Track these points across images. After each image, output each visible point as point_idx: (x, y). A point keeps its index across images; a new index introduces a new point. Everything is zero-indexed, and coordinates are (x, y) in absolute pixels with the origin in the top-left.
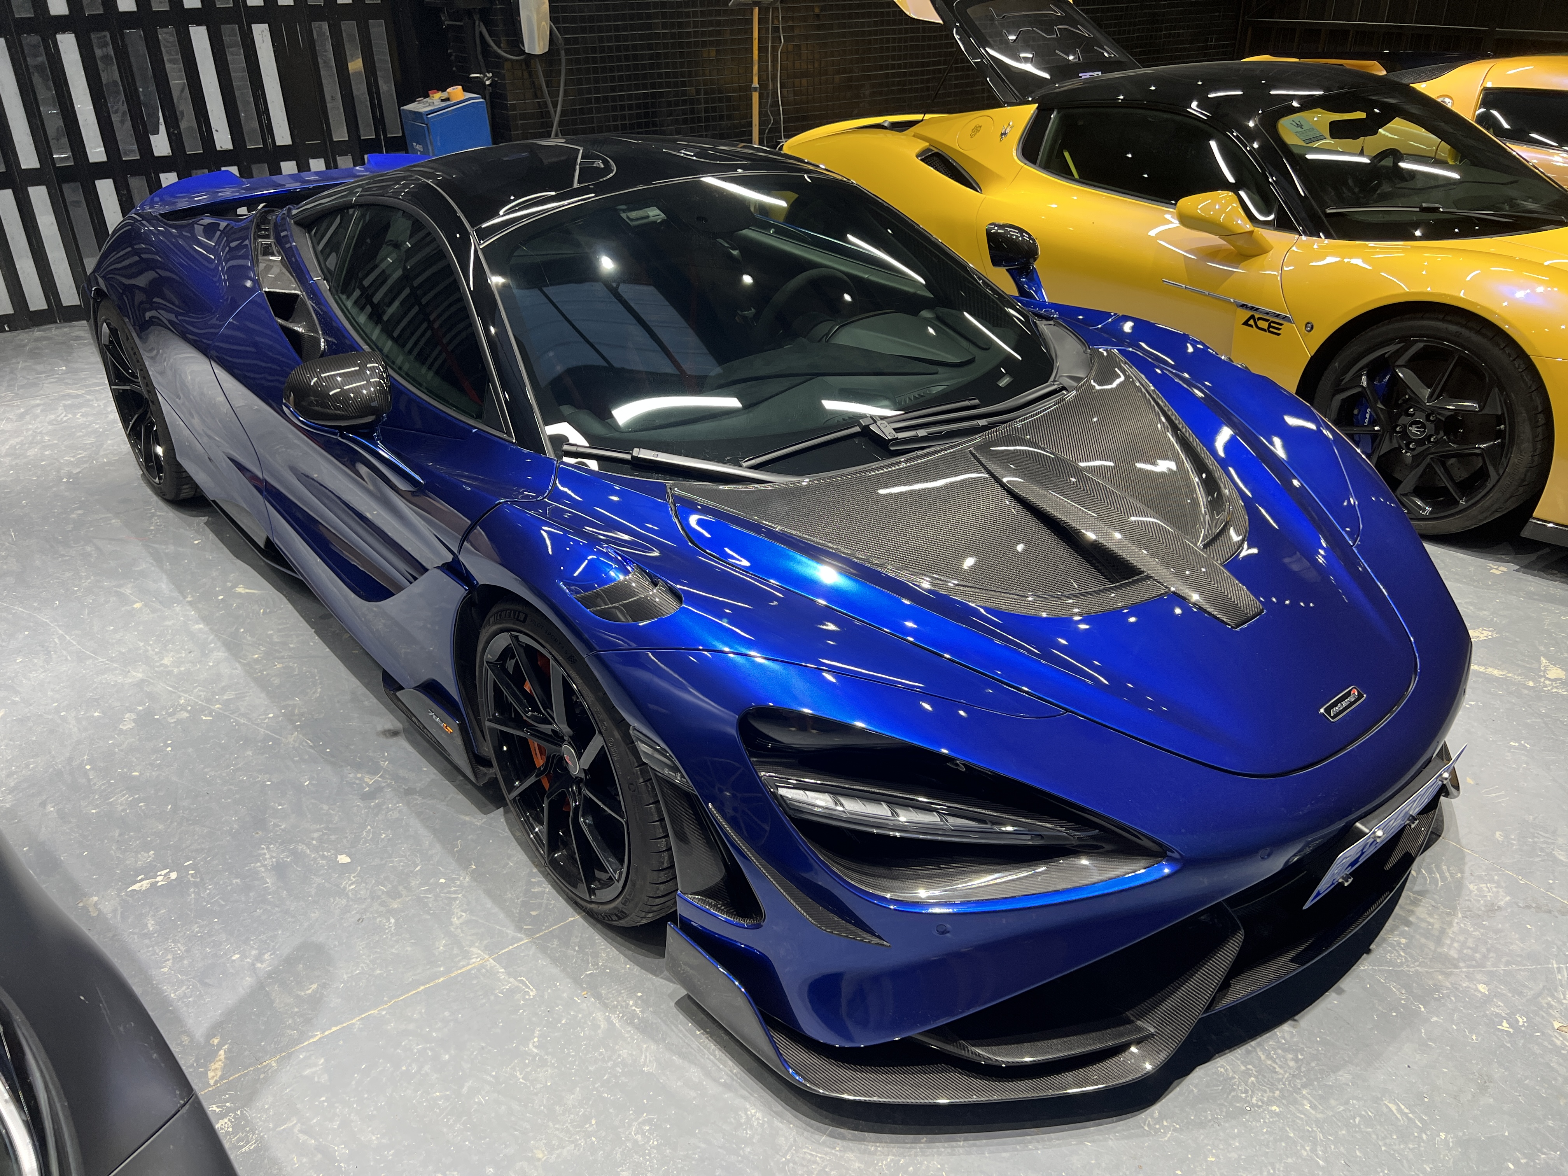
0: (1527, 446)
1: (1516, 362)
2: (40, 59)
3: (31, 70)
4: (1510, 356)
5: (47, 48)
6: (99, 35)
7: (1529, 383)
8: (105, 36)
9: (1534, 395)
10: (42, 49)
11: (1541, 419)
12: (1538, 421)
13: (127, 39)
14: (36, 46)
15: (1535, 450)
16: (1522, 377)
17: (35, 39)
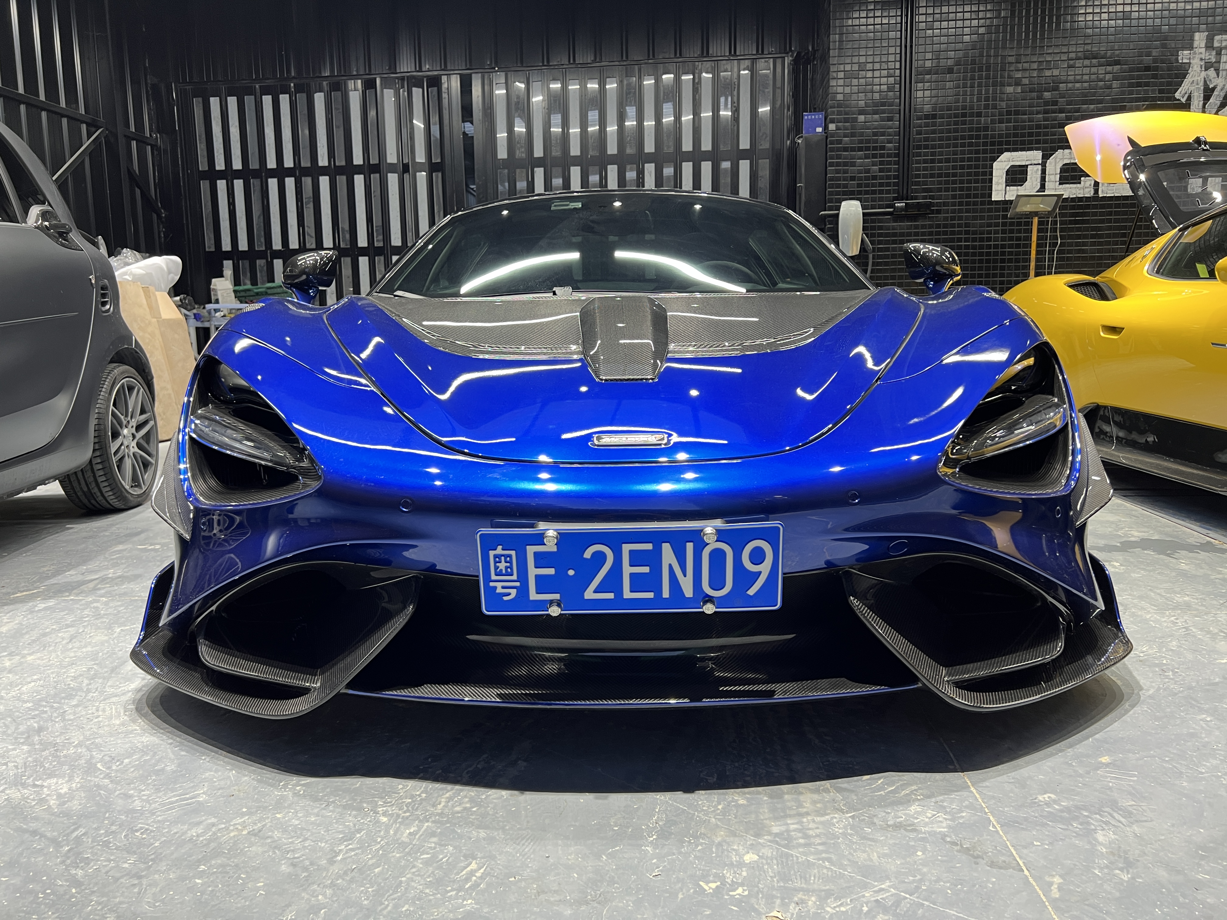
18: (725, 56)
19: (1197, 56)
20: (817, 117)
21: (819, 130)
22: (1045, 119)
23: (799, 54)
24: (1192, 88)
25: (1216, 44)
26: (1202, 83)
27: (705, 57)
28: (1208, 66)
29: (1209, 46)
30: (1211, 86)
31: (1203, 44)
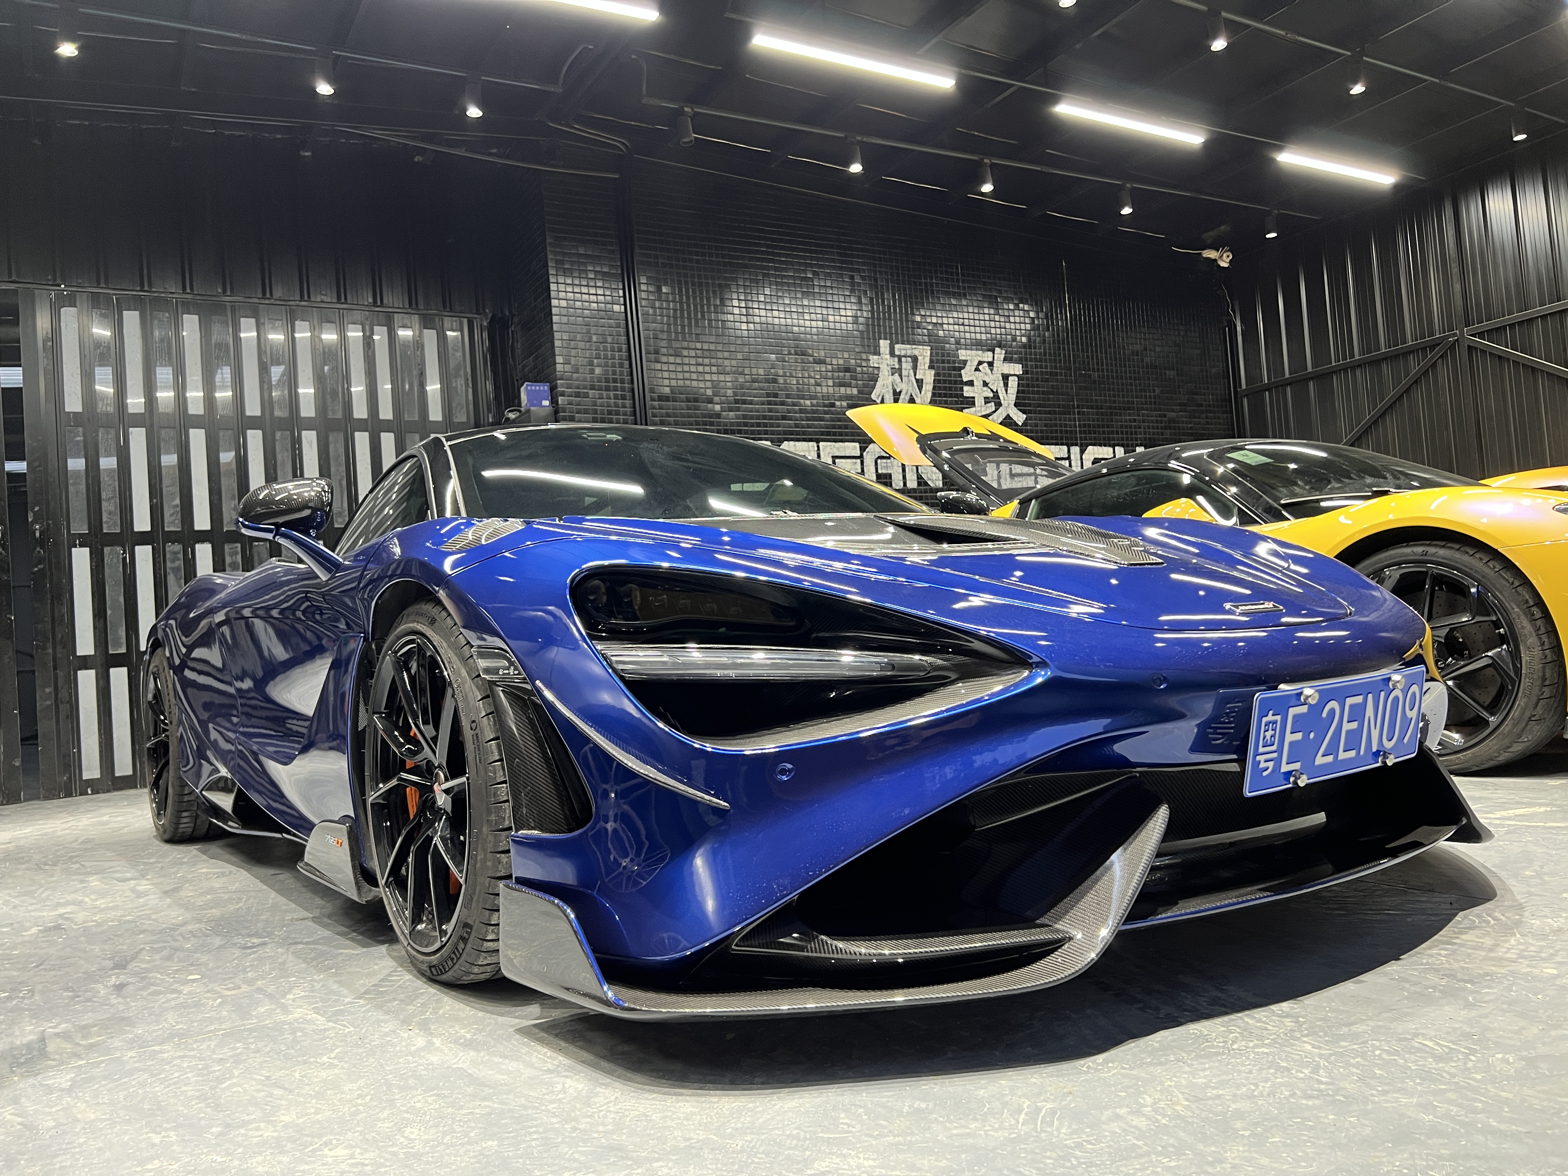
0: (1532, 640)
1: (1489, 564)
2: (177, 563)
3: (168, 570)
4: (1481, 559)
5: (185, 553)
6: (232, 546)
7: (1511, 580)
8: (236, 547)
9: (1520, 589)
10: (181, 556)
11: (1537, 613)
12: (1533, 614)
13: (255, 550)
14: (176, 553)
15: (1543, 644)
16: (1501, 575)
17: (178, 547)
18: (403, 308)
19: (884, 361)
20: (542, 388)
21: (546, 403)
22: (770, 411)
23: (494, 316)
24: (884, 391)
25: (897, 353)
26: (890, 387)
27: (378, 306)
28: (893, 371)
29: (892, 354)
30: (898, 390)
31: (888, 351)
